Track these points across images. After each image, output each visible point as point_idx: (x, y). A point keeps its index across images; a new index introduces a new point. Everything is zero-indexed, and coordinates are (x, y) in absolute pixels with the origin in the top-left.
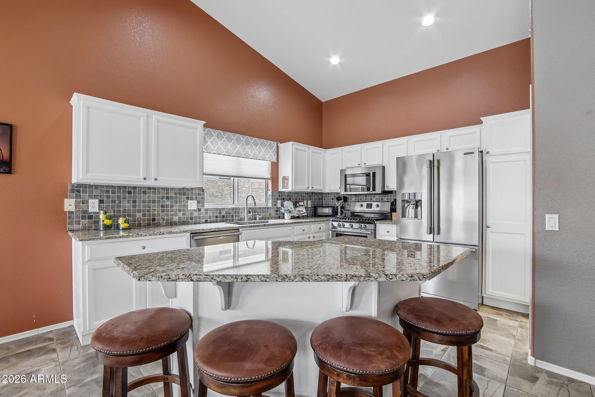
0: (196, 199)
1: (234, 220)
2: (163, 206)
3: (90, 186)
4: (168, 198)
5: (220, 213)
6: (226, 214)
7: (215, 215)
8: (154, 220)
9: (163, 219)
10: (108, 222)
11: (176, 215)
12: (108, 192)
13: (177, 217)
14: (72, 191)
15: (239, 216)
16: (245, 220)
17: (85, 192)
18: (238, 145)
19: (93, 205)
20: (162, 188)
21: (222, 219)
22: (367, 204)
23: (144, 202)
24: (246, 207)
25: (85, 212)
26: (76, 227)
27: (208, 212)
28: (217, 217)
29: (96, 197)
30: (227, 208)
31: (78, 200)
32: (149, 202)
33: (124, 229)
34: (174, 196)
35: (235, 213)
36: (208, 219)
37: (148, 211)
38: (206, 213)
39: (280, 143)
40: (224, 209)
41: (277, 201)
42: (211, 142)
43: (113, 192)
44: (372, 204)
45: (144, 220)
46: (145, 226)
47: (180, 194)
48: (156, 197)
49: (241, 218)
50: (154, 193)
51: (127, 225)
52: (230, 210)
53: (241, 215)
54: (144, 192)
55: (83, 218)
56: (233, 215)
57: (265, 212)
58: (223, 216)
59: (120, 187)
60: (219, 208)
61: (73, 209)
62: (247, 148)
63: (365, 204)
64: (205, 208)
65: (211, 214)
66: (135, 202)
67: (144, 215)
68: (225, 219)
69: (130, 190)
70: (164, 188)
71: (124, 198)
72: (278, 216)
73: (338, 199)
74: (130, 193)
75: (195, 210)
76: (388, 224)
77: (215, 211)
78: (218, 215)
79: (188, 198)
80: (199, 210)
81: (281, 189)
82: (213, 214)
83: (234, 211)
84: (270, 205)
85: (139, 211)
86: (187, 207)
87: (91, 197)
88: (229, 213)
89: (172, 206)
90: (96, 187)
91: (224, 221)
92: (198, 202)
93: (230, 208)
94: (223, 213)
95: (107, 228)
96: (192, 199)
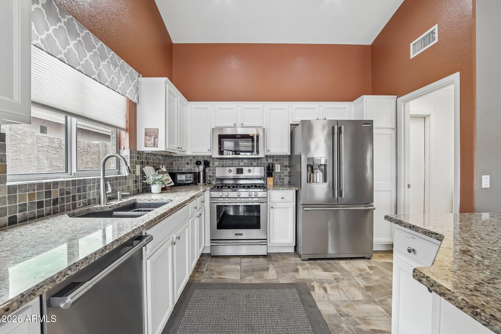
1: (78, 206)
5: (48, 194)
6: (62, 194)
7: (36, 201)
15: (85, 197)
16: (100, 203)
18: (89, 52)
21: (52, 207)
22: (237, 169)
24: (101, 177)
27: (17, 194)
28: (40, 204)
30: (62, 182)
35: (79, 191)
36: (18, 214)
38: (12, 199)
39: (143, 77)
40: (56, 184)
41: (136, 166)
44: (243, 169)
49: (88, 200)
52: (69, 185)
53: (89, 194)
56: (75, 196)
57: (123, 185)
58: (56, 202)
60: (46, 183)
62: (102, 64)
63: (234, 169)
64: (8, 184)
65: (24, 199)
68: (59, 206)
72: (137, 189)
73: (198, 163)
76: (283, 190)
77: (36, 192)
78: (44, 200)
81: (141, 147)
82: (30, 199)
83: (77, 187)
84: (125, 172)
88: (68, 193)
91: (56, 211)
93: (69, 181)
94: (55, 194)
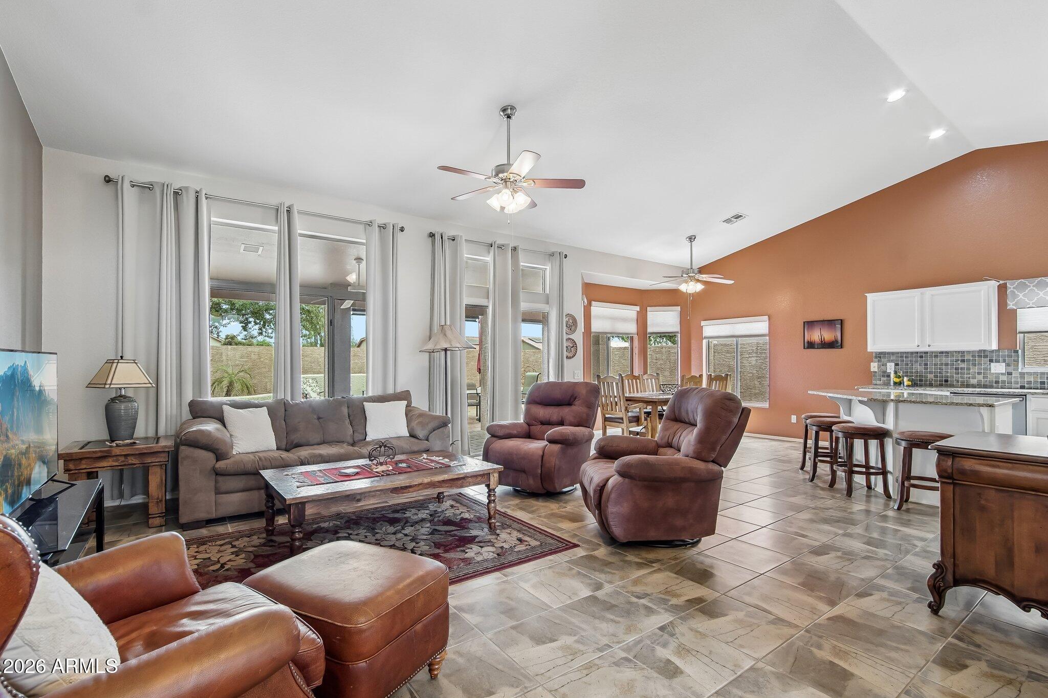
0: (1004, 361)
2: (957, 369)
3: (889, 353)
4: (963, 361)
7: (1039, 381)
8: (946, 381)
9: (958, 381)
10: (897, 380)
11: (974, 378)
12: (902, 357)
13: (976, 380)
14: (876, 357)
17: (884, 357)
19: (890, 368)
20: (956, 352)
23: (935, 365)
25: (885, 372)
26: (878, 382)
27: (1025, 376)
28: (1043, 383)
29: (892, 361)
31: (880, 363)
32: (942, 364)
33: (908, 386)
34: (971, 359)
36: (1026, 385)
37: (940, 373)
38: (1022, 377)
42: (1024, 296)
43: (906, 357)
45: (936, 381)
46: (936, 386)
47: (980, 356)
48: (949, 361)
50: (947, 356)
51: (910, 383)
54: (936, 356)
55: (883, 376)
59: (912, 353)
61: (876, 370)
64: (1019, 371)
66: (926, 364)
67: (936, 376)
69: (922, 355)
70: (959, 352)
71: (916, 362)
74: (921, 357)
75: (1002, 374)
77: (1039, 376)
79: (991, 361)
80: (1010, 374)
85: (931, 373)
86: (990, 370)
87: (890, 361)
89: (969, 369)
90: (893, 354)
92: (1008, 365)
95: (895, 383)
96: (997, 361)
